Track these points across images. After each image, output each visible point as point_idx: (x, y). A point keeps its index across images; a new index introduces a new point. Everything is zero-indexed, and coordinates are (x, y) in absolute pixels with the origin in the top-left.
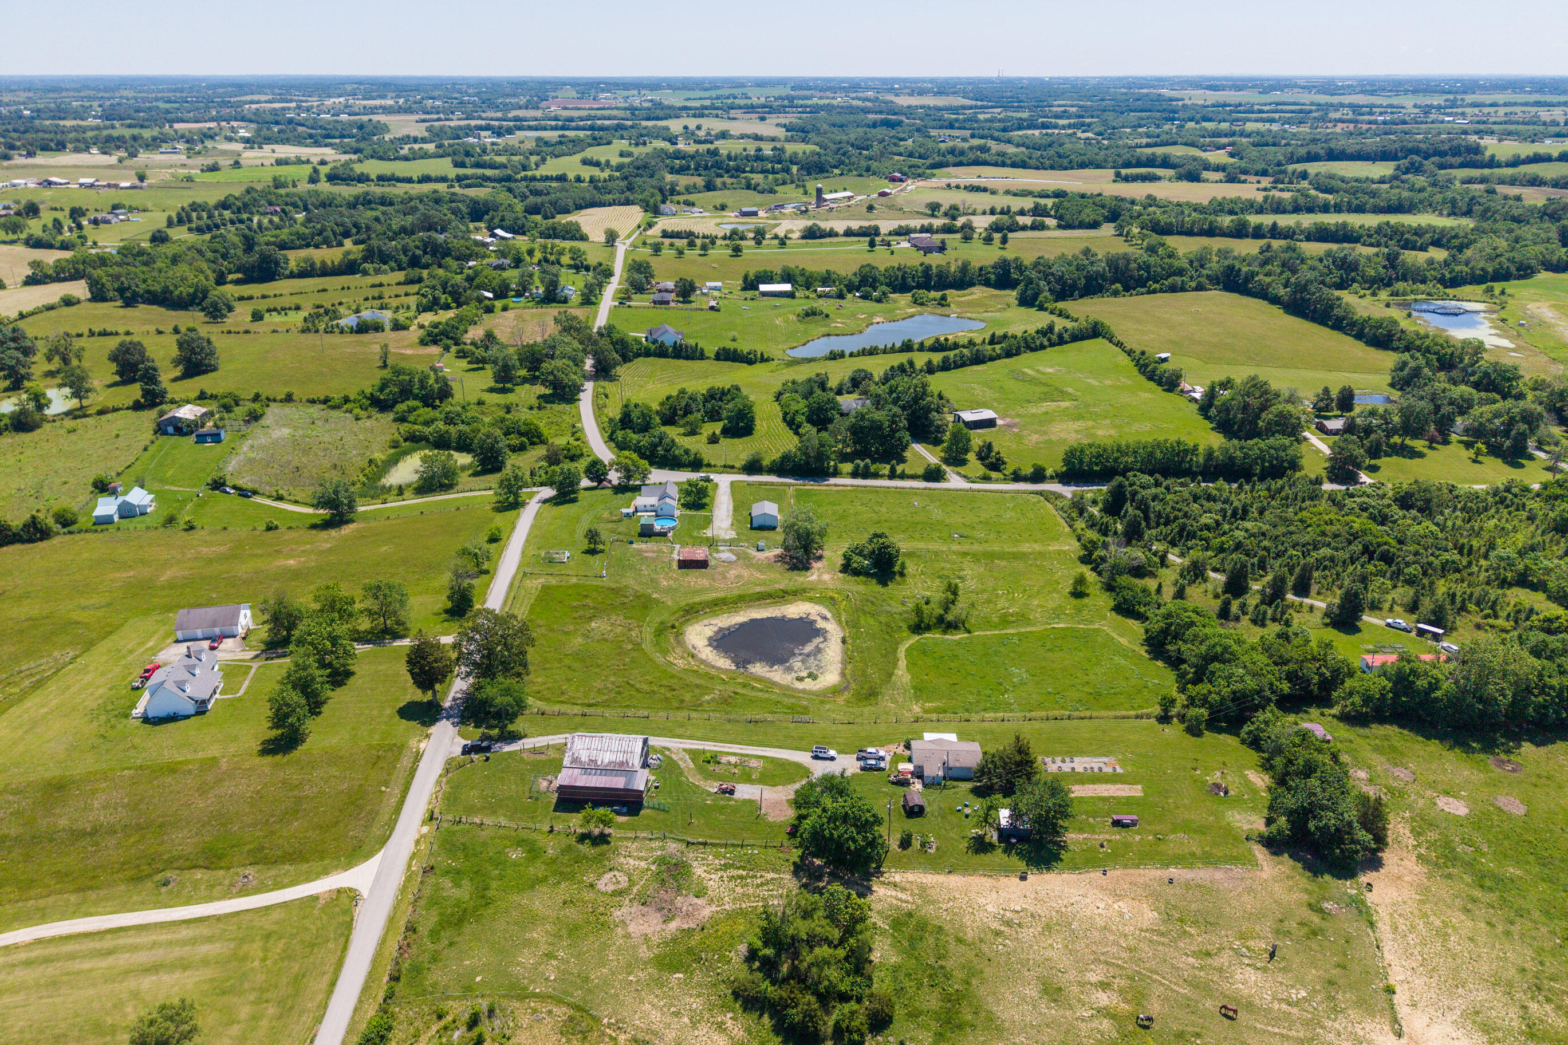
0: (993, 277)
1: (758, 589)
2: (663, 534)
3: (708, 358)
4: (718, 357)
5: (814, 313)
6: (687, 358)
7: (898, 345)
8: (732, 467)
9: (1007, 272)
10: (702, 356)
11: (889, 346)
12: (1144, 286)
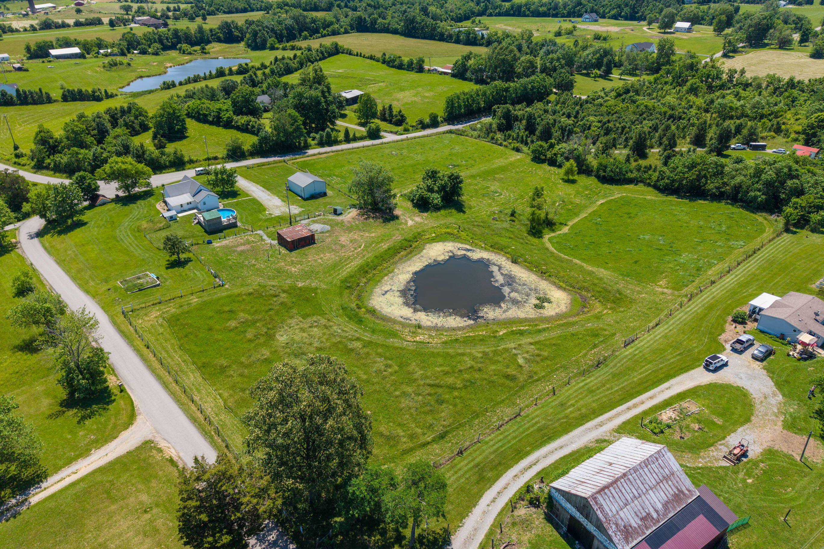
0: (221, 35)
1: (385, 246)
2: (233, 226)
3: (55, 101)
4: (65, 98)
5: (116, 64)
6: (35, 103)
7: (214, 72)
8: (216, 158)
9: (230, 32)
10: (49, 100)
11: (208, 74)
12: (319, 33)
